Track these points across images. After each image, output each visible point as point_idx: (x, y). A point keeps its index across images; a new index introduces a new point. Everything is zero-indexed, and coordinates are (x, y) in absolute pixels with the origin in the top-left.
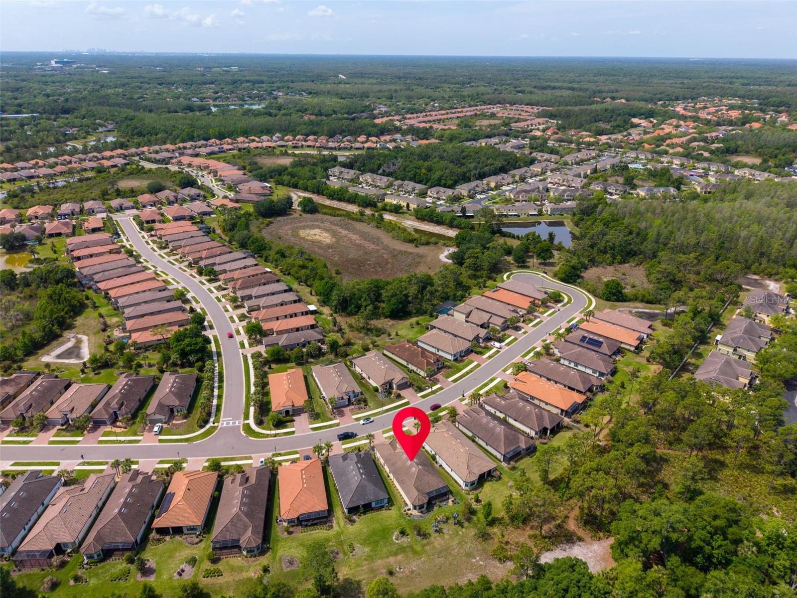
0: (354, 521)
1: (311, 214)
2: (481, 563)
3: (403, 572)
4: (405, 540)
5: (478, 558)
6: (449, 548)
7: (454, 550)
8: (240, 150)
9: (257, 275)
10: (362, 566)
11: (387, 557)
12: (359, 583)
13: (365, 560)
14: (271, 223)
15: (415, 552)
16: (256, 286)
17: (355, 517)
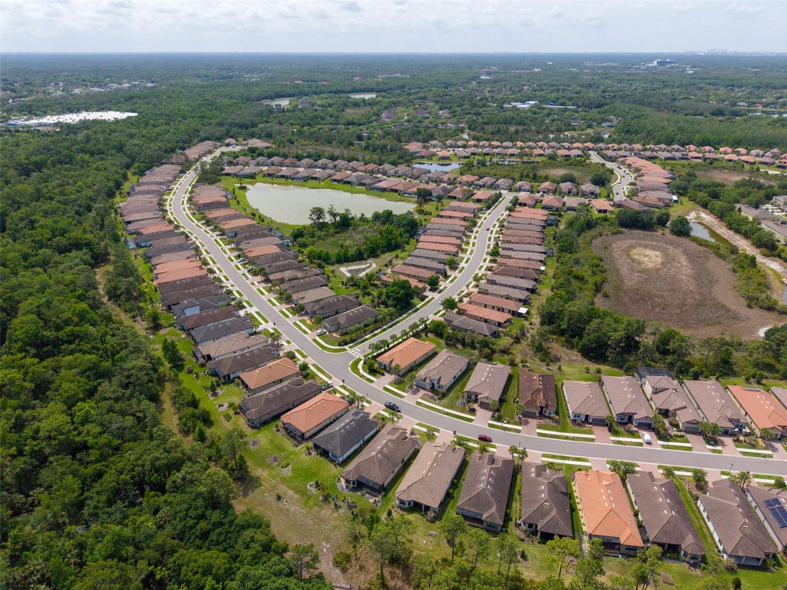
0: (310, 454)
1: (678, 236)
2: (325, 550)
3: (285, 505)
4: (314, 491)
5: (328, 546)
6: (326, 521)
7: (326, 525)
8: (705, 160)
9: (528, 268)
10: (274, 479)
11: (291, 489)
12: (261, 485)
13: (281, 478)
14: (621, 233)
15: (306, 502)
16: (513, 276)
17: (314, 453)
